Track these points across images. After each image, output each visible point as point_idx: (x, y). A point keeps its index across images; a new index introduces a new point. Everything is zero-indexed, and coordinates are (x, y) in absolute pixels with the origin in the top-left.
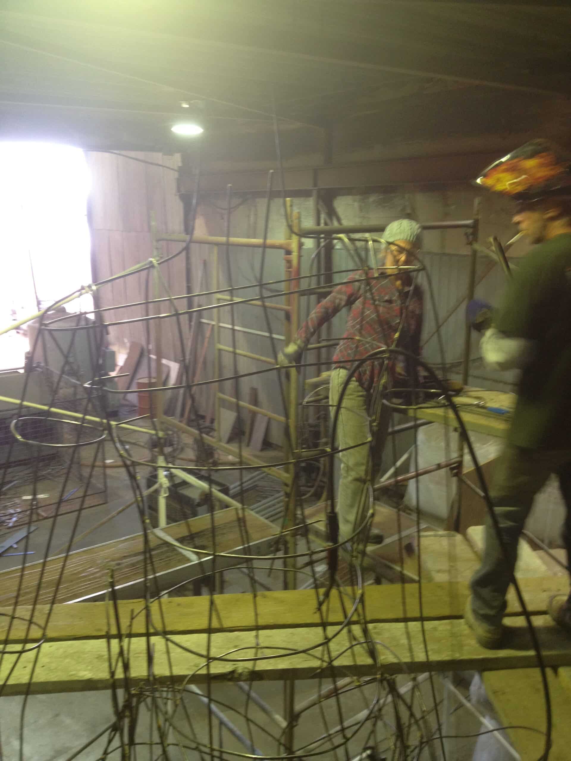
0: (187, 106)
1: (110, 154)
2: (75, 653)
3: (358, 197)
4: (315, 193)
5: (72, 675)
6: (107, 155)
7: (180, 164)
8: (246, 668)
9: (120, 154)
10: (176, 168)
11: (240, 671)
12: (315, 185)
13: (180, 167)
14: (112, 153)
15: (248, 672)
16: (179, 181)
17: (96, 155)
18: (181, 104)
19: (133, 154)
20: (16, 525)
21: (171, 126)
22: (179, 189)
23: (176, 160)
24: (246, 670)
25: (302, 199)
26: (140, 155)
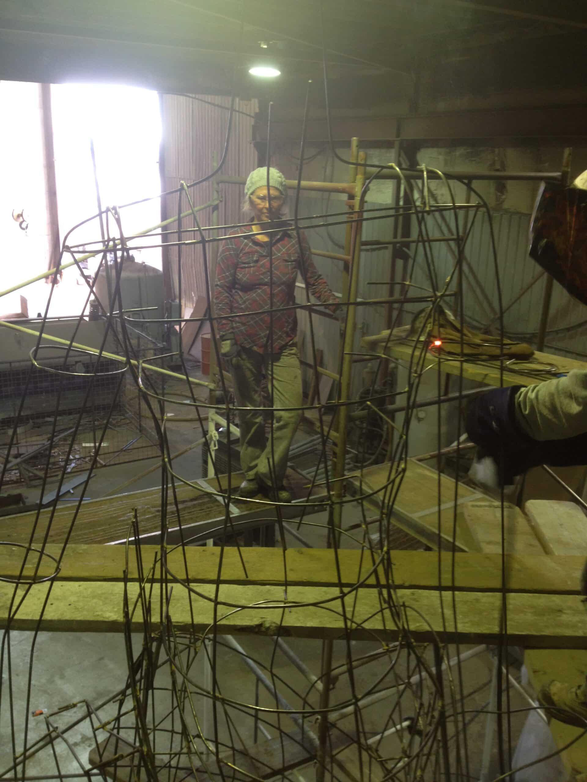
0: (265, 47)
1: (185, 98)
2: (103, 594)
3: (443, 150)
4: (397, 145)
5: (98, 615)
6: (182, 99)
7: (257, 110)
8: (274, 623)
9: (195, 98)
10: (253, 114)
11: (267, 625)
12: (398, 136)
13: (256, 114)
14: (187, 96)
15: (276, 627)
16: (255, 128)
17: (171, 98)
18: (260, 44)
19: (209, 98)
20: (73, 471)
21: (249, 68)
22: (254, 138)
23: (254, 106)
24: (274, 625)
25: (383, 151)
26: (218, 100)
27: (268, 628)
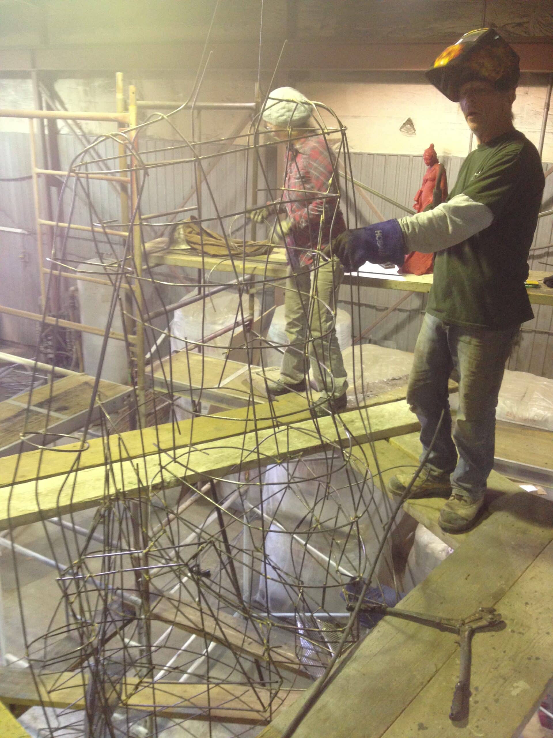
3: (81, 81)
4: (34, 74)
12: (34, 66)
25: (19, 81)
27: (169, 483)
